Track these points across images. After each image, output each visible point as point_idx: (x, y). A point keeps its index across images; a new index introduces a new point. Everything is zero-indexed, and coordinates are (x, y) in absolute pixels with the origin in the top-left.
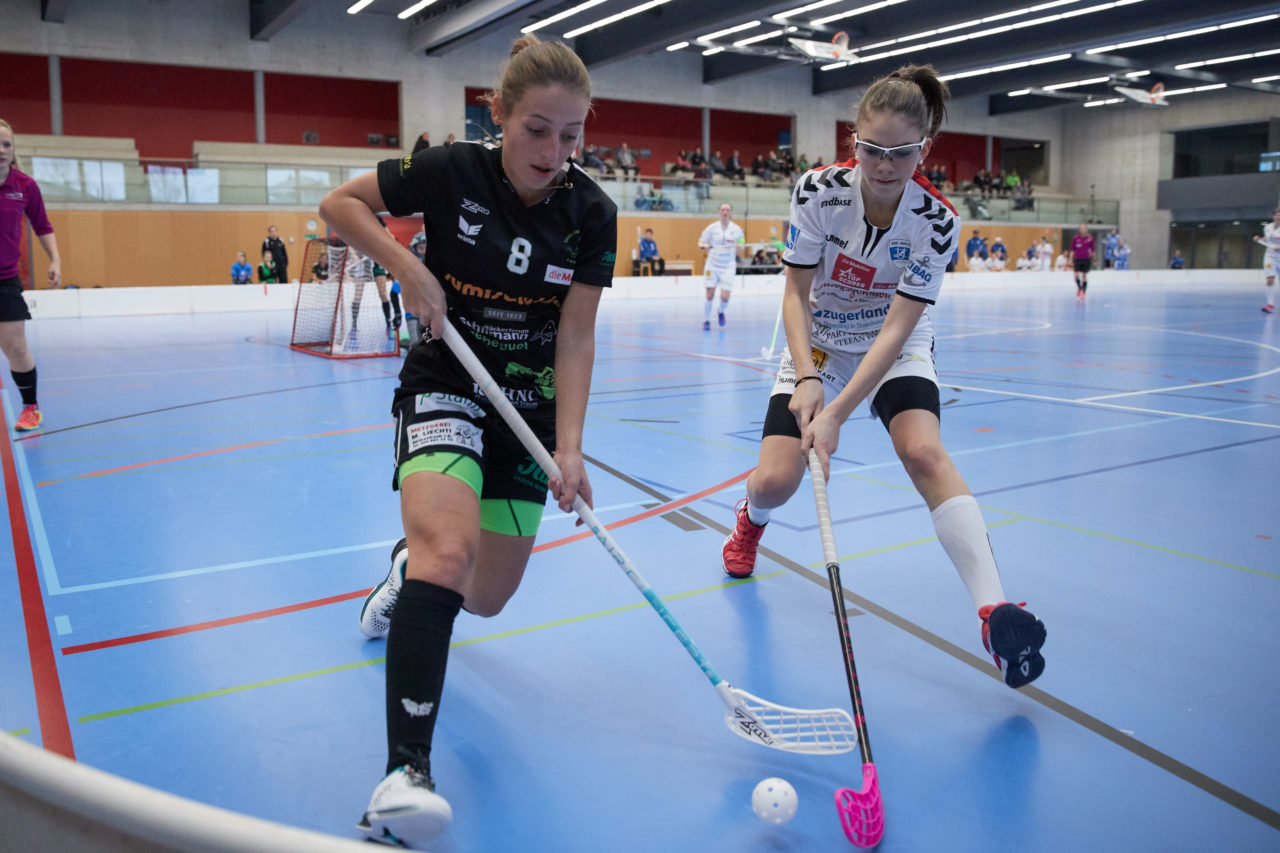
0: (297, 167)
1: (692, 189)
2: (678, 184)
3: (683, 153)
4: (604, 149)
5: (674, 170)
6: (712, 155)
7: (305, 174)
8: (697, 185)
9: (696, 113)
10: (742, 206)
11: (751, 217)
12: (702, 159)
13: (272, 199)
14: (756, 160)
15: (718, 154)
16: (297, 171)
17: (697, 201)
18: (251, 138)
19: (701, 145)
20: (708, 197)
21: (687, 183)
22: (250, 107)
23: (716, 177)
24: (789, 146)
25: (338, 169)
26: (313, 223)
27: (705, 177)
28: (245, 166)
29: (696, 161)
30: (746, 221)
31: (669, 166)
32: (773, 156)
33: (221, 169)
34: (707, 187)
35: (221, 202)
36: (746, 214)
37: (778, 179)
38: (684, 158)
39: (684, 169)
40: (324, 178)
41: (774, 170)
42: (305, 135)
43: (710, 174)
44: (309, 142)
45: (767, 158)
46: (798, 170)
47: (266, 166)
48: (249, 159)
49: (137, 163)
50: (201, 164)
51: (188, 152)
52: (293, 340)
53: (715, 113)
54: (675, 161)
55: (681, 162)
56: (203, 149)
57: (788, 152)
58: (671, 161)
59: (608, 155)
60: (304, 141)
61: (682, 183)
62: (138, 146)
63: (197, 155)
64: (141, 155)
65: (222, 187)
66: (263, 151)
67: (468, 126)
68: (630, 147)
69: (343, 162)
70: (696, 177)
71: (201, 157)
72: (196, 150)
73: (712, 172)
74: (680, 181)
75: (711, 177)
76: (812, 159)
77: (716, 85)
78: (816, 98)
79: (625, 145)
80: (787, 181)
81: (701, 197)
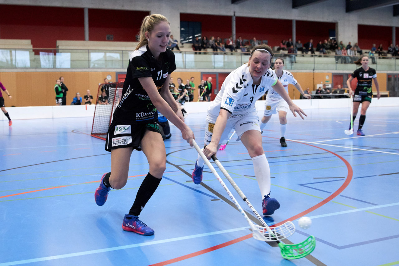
0: (105, 51)
1: (288, 58)
2: (280, 56)
3: (284, 41)
4: (245, 40)
5: (279, 49)
6: (297, 42)
7: (108, 54)
8: (290, 56)
9: (289, 22)
10: (312, 66)
11: (316, 71)
12: (292, 44)
13: (92, 65)
14: (319, 44)
15: (299, 42)
16: (105, 53)
17: (290, 64)
18: (82, 38)
19: (292, 38)
20: (295, 62)
21: (285, 56)
22: (82, 25)
23: (299, 53)
24: (335, 37)
25: (121, 52)
26: (110, 77)
27: (293, 53)
28: (79, 51)
29: (289, 45)
30: (314, 73)
31: (276, 48)
32: (326, 42)
33: (70, 52)
34: (295, 58)
35: (72, 68)
36: (314, 70)
37: (329, 53)
38: (284, 44)
39: (283, 49)
40: (117, 56)
41: (327, 49)
42: (107, 36)
43: (295, 51)
44: (109, 40)
45: (323, 42)
46: (339, 48)
47: (89, 51)
48: (82, 48)
49: (32, 50)
50: (60, 51)
51: (55, 45)
52: (92, 132)
53: (298, 22)
54: (279, 45)
55: (282, 46)
56: (61, 44)
57: (335, 40)
58: (277, 45)
59: (248, 43)
60: (107, 39)
61: (283, 55)
62: (32, 43)
63: (58, 46)
64: (33, 47)
65: (72, 61)
66: (88, 44)
67: (181, 32)
68: (257, 39)
69: (124, 49)
70: (288, 53)
71: (60, 47)
72: (58, 45)
73: (297, 50)
74: (281, 55)
75: (296, 53)
76: (346, 43)
77: (299, 9)
78: (347, 14)
79: (255, 38)
80: (333, 54)
81: (292, 62)
